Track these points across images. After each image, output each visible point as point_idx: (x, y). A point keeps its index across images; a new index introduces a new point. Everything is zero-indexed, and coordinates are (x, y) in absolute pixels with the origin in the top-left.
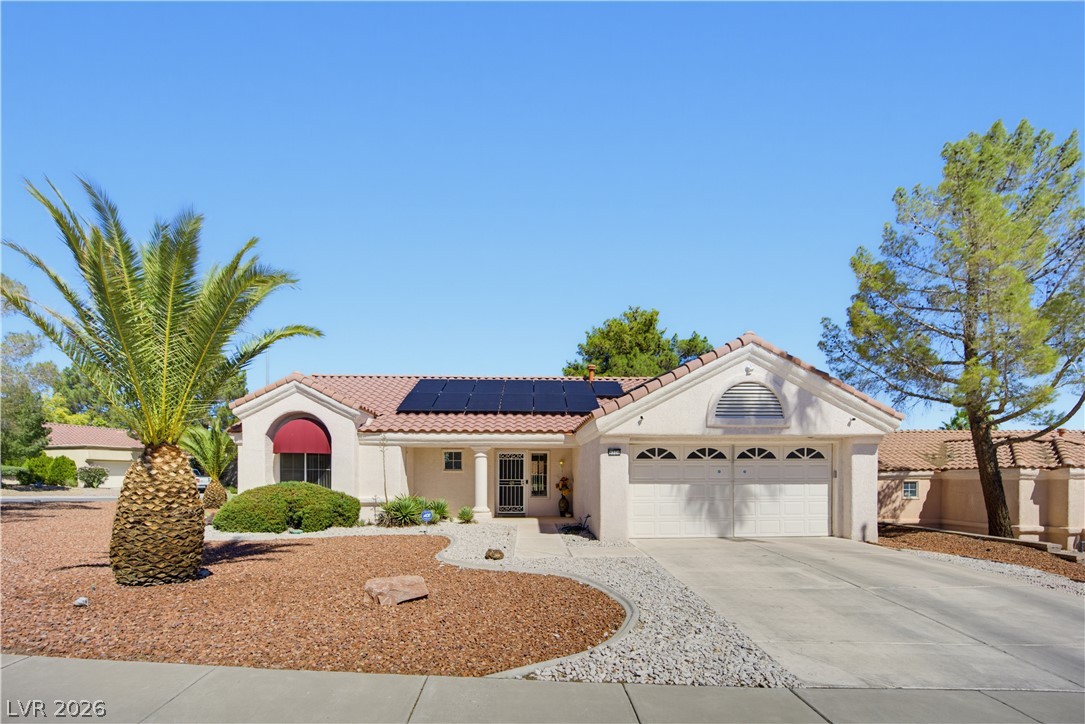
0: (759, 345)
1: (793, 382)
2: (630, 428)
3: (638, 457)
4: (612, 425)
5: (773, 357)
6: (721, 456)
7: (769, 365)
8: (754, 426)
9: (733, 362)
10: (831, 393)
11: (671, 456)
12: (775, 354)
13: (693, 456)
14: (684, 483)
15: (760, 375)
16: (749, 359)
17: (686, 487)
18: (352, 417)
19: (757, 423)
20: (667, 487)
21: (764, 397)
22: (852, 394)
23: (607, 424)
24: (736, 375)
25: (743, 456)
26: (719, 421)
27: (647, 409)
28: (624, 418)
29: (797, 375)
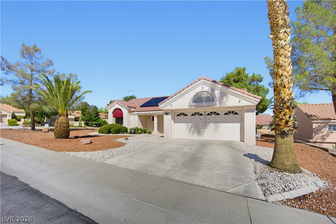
0: (205, 79)
1: (218, 90)
2: (169, 107)
3: (177, 116)
4: (163, 107)
5: (210, 82)
6: (201, 115)
7: (209, 85)
8: (204, 105)
9: (197, 86)
10: (231, 92)
11: (186, 115)
12: (210, 81)
13: (193, 115)
14: (190, 123)
15: (206, 88)
16: (203, 84)
17: (190, 124)
18: (126, 109)
19: (206, 104)
20: (185, 124)
21: (209, 95)
22: (239, 91)
23: (162, 107)
24: (199, 89)
25: (208, 114)
26: (195, 104)
27: (173, 102)
28: (167, 105)
29: (218, 87)
